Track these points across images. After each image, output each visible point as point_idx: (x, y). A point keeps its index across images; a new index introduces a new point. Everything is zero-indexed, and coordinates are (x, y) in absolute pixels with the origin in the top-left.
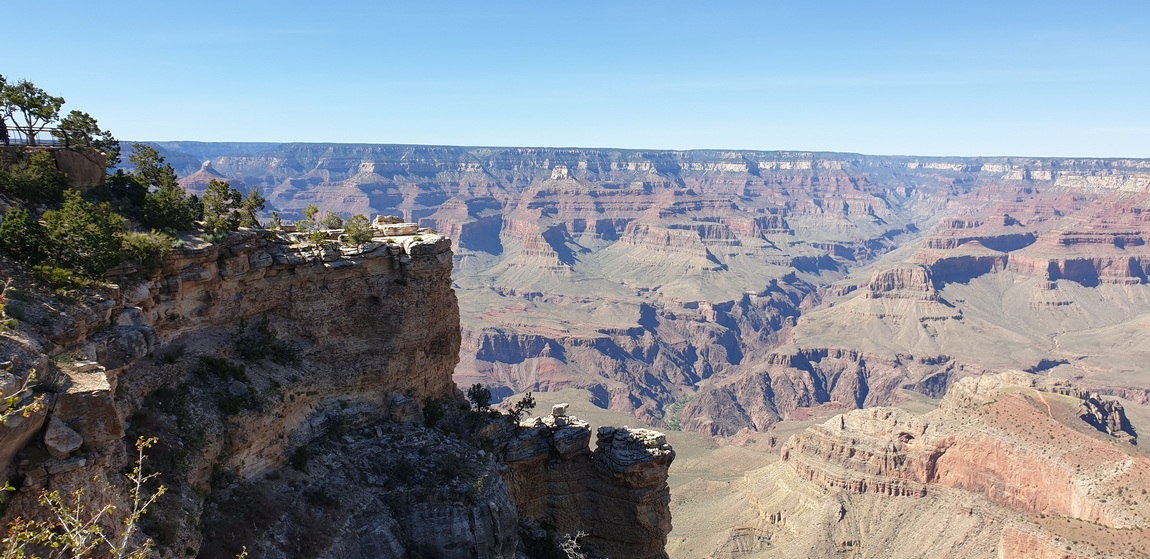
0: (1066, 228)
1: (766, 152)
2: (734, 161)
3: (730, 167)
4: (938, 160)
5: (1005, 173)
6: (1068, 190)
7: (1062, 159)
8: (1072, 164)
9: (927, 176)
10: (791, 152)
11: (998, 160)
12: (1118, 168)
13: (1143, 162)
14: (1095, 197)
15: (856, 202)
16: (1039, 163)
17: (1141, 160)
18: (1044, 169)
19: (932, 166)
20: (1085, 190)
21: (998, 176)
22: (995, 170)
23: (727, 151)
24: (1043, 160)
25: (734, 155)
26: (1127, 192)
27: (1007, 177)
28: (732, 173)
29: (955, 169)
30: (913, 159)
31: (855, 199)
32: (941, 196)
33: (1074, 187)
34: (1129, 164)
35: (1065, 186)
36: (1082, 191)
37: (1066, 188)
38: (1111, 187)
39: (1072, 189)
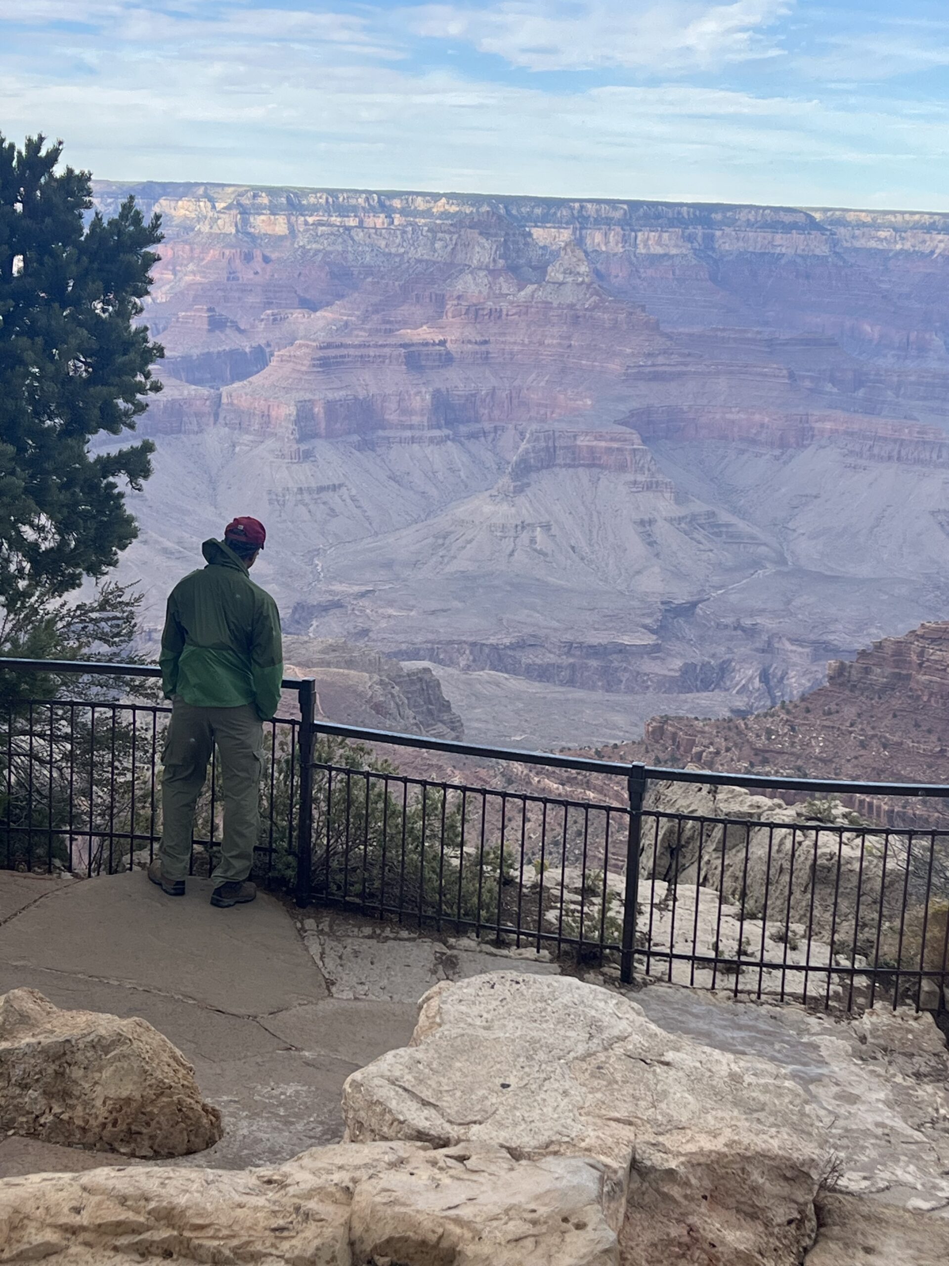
0: (322, 335)
5: (201, 218)
6: (319, 257)
7: (303, 192)
8: (323, 201)
12: (403, 212)
13: (444, 200)
14: (369, 270)
16: (264, 200)
17: (436, 197)
18: (274, 210)
20: (350, 257)
24: (272, 192)
26: (419, 261)
27: (206, 227)
33: (329, 248)
34: (420, 204)
35: (314, 246)
36: (346, 259)
37: (317, 252)
38: (393, 250)
39: (327, 254)
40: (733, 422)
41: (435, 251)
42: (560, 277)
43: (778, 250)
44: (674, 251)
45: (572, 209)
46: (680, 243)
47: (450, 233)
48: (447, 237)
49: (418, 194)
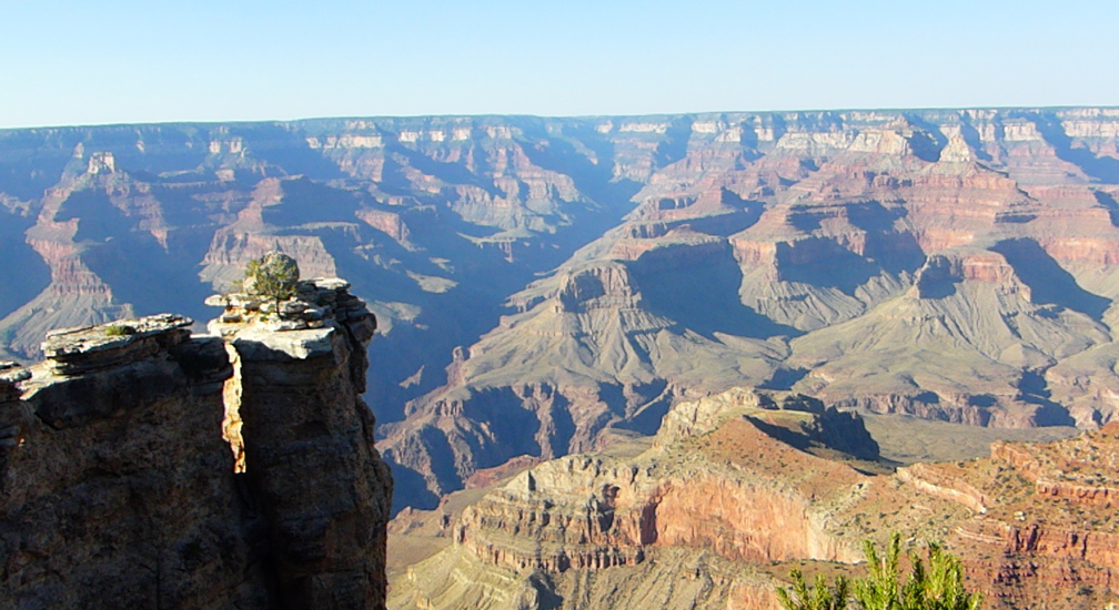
0: (794, 201)
1: (409, 119)
2: (365, 133)
3: (360, 142)
4: (638, 120)
5: (719, 133)
6: (793, 152)
7: (783, 114)
8: (796, 118)
9: (623, 141)
10: (442, 118)
11: (709, 117)
12: (847, 122)
13: (873, 114)
14: (824, 160)
15: (535, 183)
16: (758, 120)
17: (869, 112)
18: (765, 126)
19: (630, 128)
20: (813, 151)
21: (710, 139)
22: (707, 131)
23: (353, 119)
24: (763, 115)
25: (363, 125)
26: (856, 152)
27: (721, 139)
28: (363, 150)
29: (658, 131)
30: (603, 120)
31: (532, 179)
32: (643, 168)
33: (799, 147)
34: (858, 117)
35: (790, 146)
36: (809, 153)
37: (791, 149)
38: (841, 146)
39: (797, 151)
40: (1071, 248)
41: (866, 145)
42: (949, 159)
43: (1103, 135)
44: (1029, 139)
45: (959, 115)
46: (1035, 132)
47: (876, 133)
48: (875, 136)
49: (856, 110)
